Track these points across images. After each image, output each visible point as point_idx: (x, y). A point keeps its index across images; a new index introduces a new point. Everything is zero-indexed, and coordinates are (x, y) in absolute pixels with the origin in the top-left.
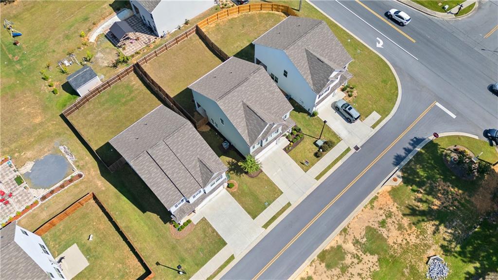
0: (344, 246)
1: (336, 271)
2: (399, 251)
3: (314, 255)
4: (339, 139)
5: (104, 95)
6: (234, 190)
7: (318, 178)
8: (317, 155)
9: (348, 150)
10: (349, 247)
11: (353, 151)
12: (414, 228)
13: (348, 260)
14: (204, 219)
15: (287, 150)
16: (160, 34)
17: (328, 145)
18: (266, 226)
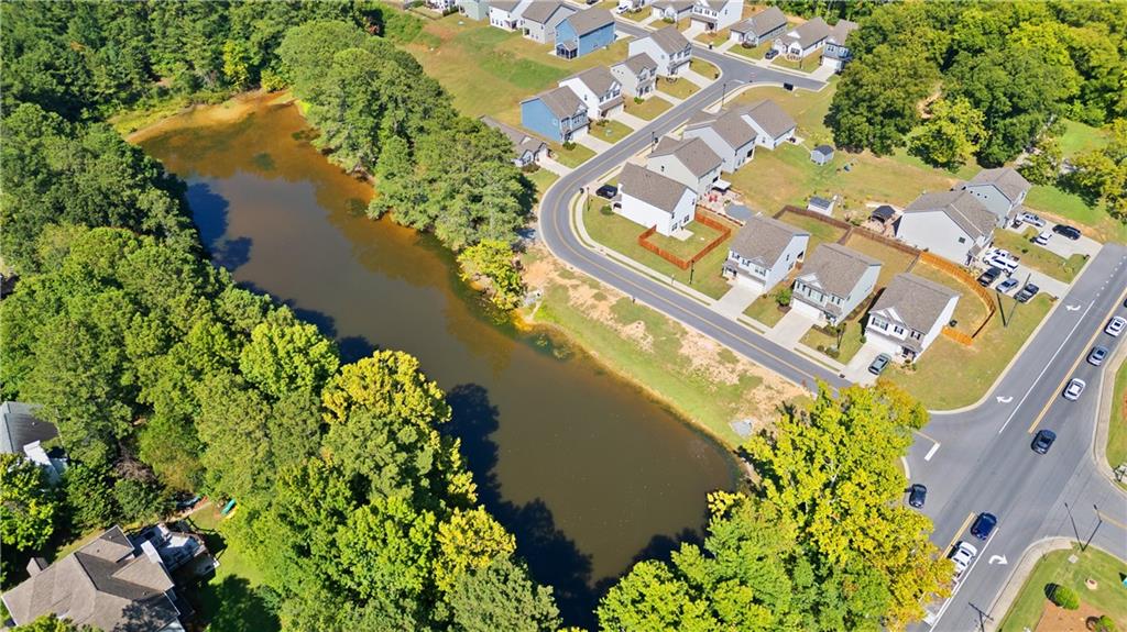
0: (740, 364)
1: (718, 358)
2: (749, 397)
3: (725, 346)
4: (846, 363)
5: (815, 222)
6: (762, 300)
7: (796, 349)
8: (820, 349)
9: (838, 370)
10: (740, 367)
11: (839, 374)
12: (774, 408)
13: (730, 366)
14: (730, 287)
15: (814, 327)
16: (898, 236)
17: (833, 355)
18: (738, 320)
